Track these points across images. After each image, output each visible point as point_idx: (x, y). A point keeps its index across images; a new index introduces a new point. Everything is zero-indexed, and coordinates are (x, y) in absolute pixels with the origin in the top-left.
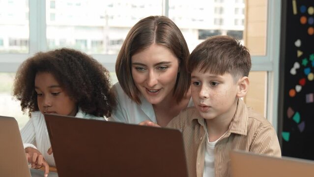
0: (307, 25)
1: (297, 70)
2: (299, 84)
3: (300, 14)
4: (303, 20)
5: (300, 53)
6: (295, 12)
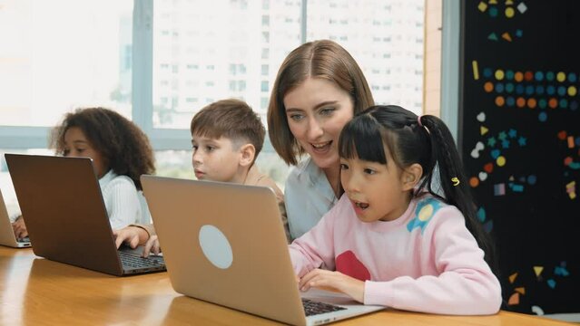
0: (494, 94)
1: (480, 152)
2: (484, 171)
3: (483, 79)
4: (489, 87)
5: (484, 130)
6: (476, 76)
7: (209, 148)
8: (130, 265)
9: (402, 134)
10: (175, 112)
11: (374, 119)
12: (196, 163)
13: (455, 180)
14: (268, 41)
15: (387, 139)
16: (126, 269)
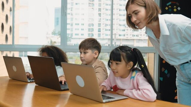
7: (85, 53)
8: (63, 88)
9: (127, 54)
10: (72, 38)
11: (119, 49)
12: (81, 58)
13: (142, 66)
14: (100, 16)
15: (122, 55)
16: (62, 89)
